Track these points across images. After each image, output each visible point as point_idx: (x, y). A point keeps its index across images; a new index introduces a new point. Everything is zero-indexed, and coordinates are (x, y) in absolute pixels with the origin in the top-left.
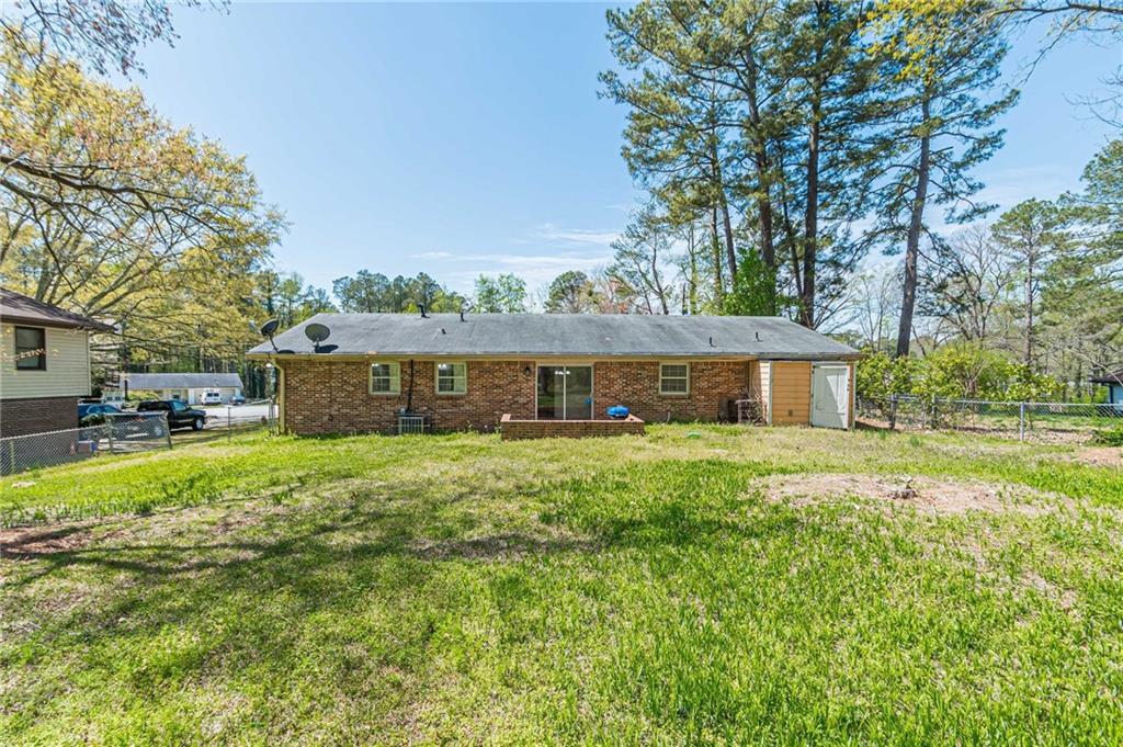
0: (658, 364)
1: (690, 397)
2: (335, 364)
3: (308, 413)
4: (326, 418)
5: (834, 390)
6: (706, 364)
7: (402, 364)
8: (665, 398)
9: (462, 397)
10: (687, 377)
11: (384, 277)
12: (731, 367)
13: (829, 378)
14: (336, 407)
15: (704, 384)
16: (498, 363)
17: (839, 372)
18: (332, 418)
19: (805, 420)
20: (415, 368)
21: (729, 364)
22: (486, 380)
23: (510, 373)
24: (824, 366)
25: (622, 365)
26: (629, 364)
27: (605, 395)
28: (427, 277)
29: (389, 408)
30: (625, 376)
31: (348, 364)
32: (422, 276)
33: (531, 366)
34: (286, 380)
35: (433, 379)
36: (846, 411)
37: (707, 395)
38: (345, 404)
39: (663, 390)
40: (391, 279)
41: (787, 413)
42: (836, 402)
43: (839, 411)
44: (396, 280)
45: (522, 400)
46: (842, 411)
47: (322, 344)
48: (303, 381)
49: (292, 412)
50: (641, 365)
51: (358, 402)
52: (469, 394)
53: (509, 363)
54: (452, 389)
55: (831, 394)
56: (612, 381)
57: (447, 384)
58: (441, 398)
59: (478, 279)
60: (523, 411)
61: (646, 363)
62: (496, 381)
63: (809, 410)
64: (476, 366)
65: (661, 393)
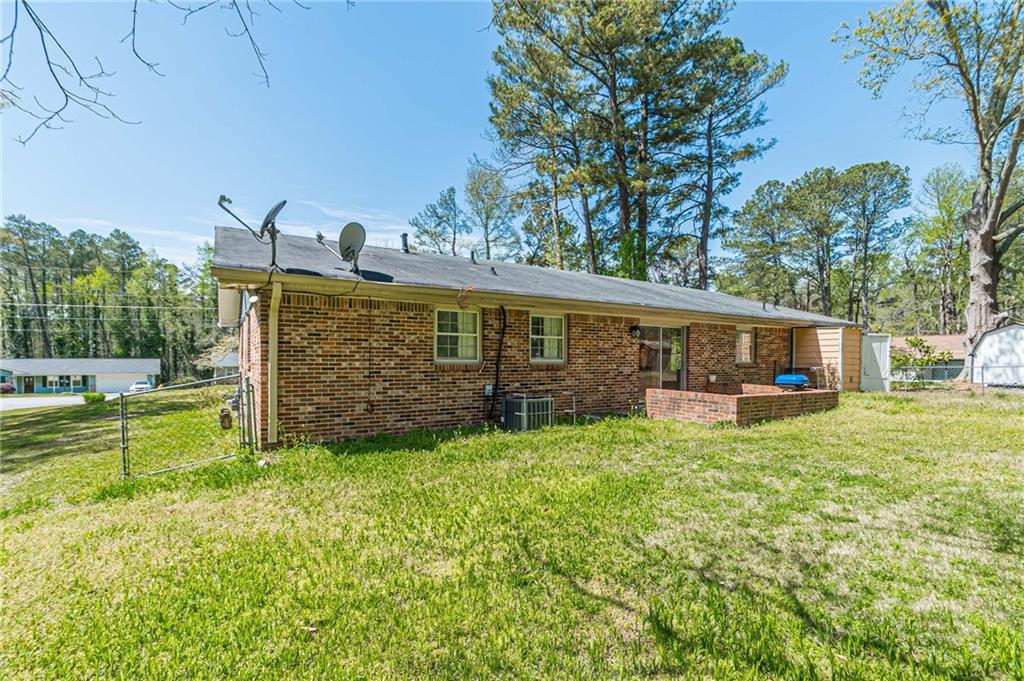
0: (735, 328)
1: (757, 365)
2: (378, 305)
3: (327, 399)
4: (360, 408)
5: (878, 356)
6: (766, 330)
7: (484, 311)
8: (740, 367)
10: (753, 344)
12: (781, 333)
14: (379, 387)
15: (765, 351)
16: (603, 320)
17: (882, 339)
18: (371, 406)
19: (857, 386)
21: (779, 330)
22: (590, 340)
23: (615, 334)
24: (870, 334)
25: (710, 328)
26: (716, 327)
27: (697, 363)
29: (466, 385)
30: (712, 340)
31: (401, 307)
33: (637, 326)
34: (281, 333)
36: (887, 375)
37: (766, 363)
38: (394, 381)
41: (849, 380)
42: (879, 369)
43: (882, 377)
45: (626, 370)
46: (885, 377)
48: (315, 336)
49: (293, 400)
50: (724, 329)
51: (417, 376)
52: (569, 362)
53: (613, 321)
54: (542, 355)
55: (876, 361)
56: (703, 348)
61: (728, 326)
62: (602, 344)
63: (860, 376)
64: (579, 322)
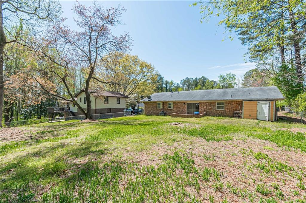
0: (215, 102)
1: (224, 111)
5: (264, 109)
6: (229, 102)
7: (162, 103)
8: (217, 110)
9: (172, 109)
10: (224, 105)
11: (192, 79)
12: (237, 103)
13: (262, 106)
15: (229, 107)
16: (179, 102)
17: (265, 104)
19: (256, 118)
20: (164, 103)
21: (236, 102)
22: (177, 106)
23: (181, 104)
24: (261, 102)
25: (206, 102)
26: (208, 102)
27: (202, 109)
28: (204, 77)
30: (206, 105)
32: (203, 77)
33: (185, 103)
35: (167, 105)
36: (268, 116)
37: (230, 110)
39: (217, 108)
40: (194, 79)
41: (249, 115)
42: (265, 113)
43: (266, 116)
44: (195, 79)
45: (184, 110)
46: (267, 116)
47: (150, 99)
48: (147, 106)
49: (146, 111)
50: (211, 103)
51: (155, 110)
52: (173, 109)
53: (181, 102)
55: (263, 111)
56: (203, 106)
57: (170, 107)
58: (168, 109)
59: (219, 76)
60: (184, 113)
61: (212, 102)
62: (179, 106)
63: (257, 115)
64: (175, 103)
65: (216, 109)
